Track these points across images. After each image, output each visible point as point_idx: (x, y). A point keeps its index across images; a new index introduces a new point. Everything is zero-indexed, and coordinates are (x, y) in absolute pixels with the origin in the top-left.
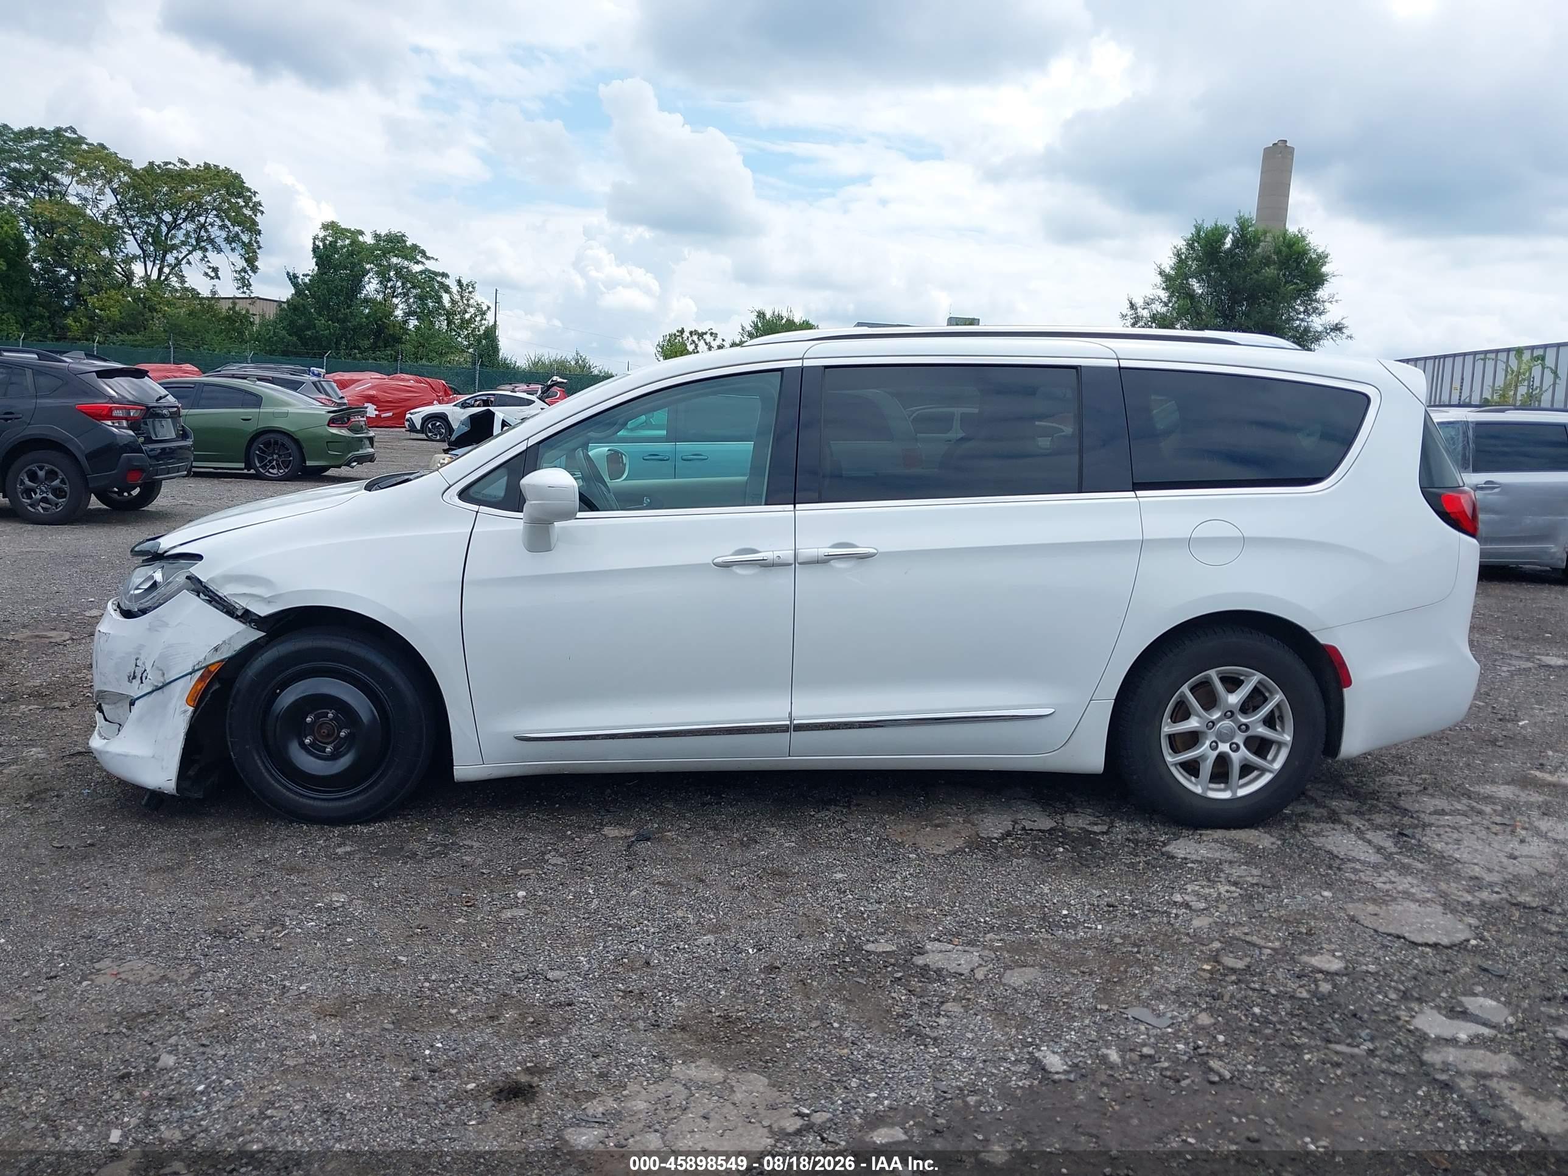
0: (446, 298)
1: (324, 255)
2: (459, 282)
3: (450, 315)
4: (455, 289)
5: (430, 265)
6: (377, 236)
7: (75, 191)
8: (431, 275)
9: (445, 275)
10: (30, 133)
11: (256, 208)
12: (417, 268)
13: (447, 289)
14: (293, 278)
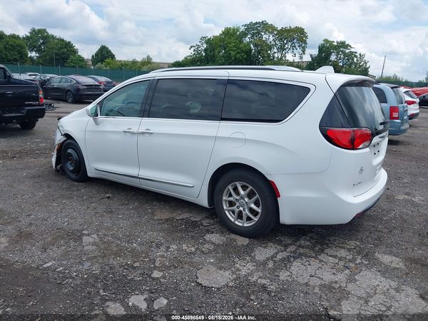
0: (355, 59)
1: (321, 49)
2: (360, 55)
3: (356, 64)
4: (359, 56)
5: (352, 50)
6: (337, 42)
7: (265, 37)
8: (352, 53)
9: (356, 53)
10: (257, 23)
11: (306, 37)
12: (347, 51)
13: (356, 57)
14: (311, 56)
